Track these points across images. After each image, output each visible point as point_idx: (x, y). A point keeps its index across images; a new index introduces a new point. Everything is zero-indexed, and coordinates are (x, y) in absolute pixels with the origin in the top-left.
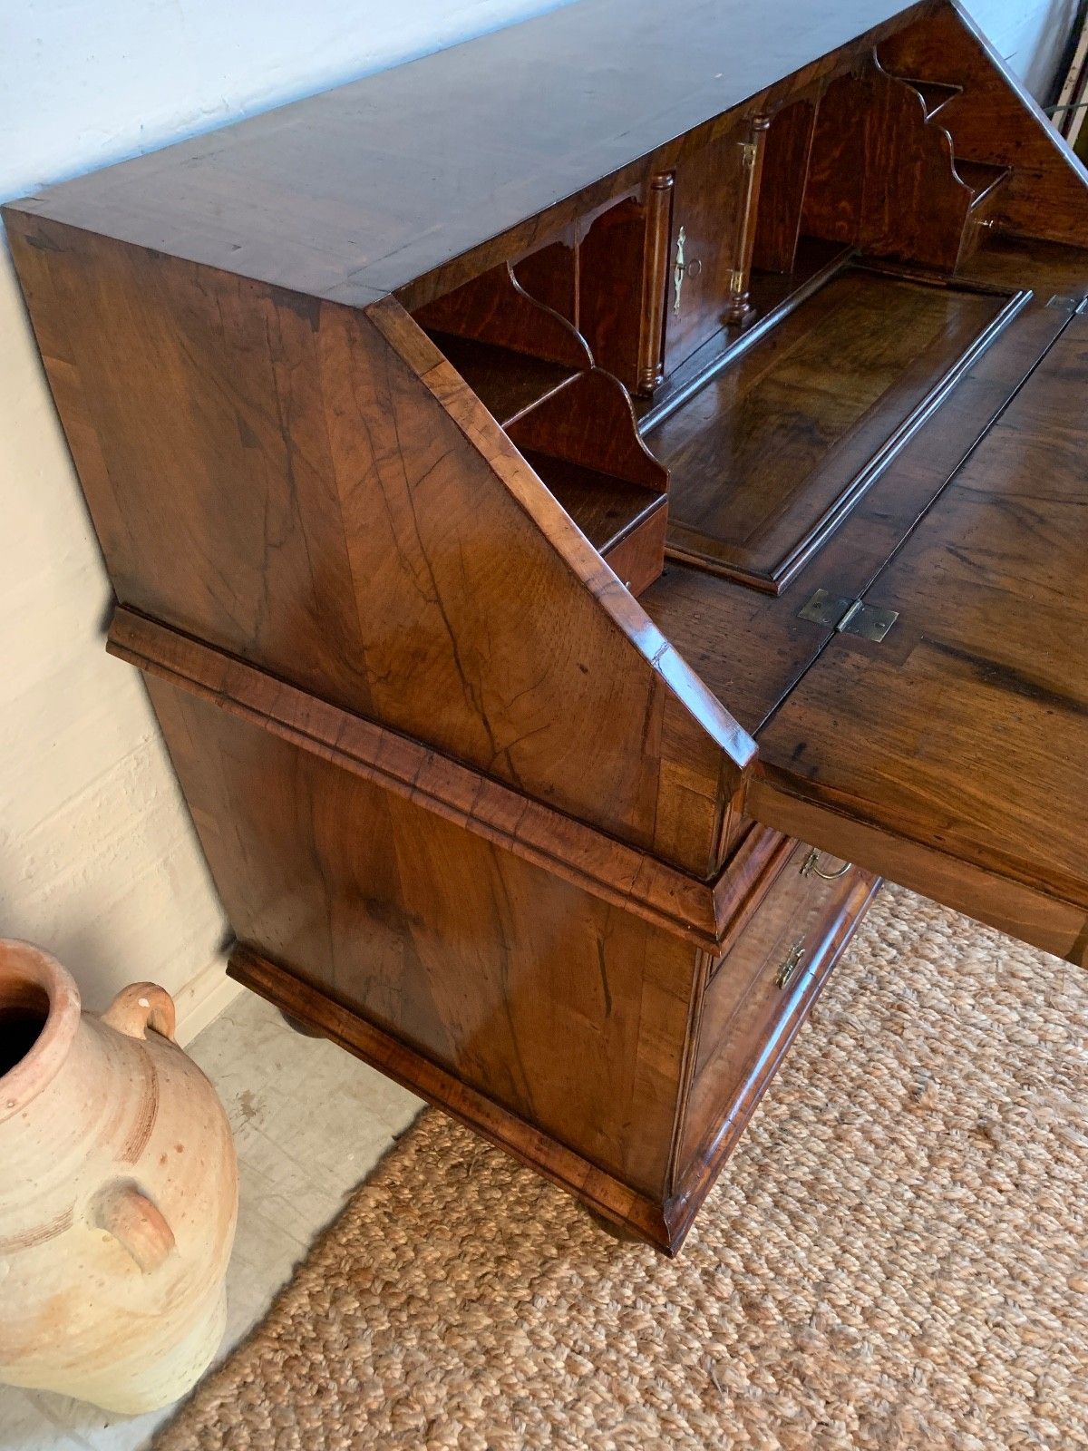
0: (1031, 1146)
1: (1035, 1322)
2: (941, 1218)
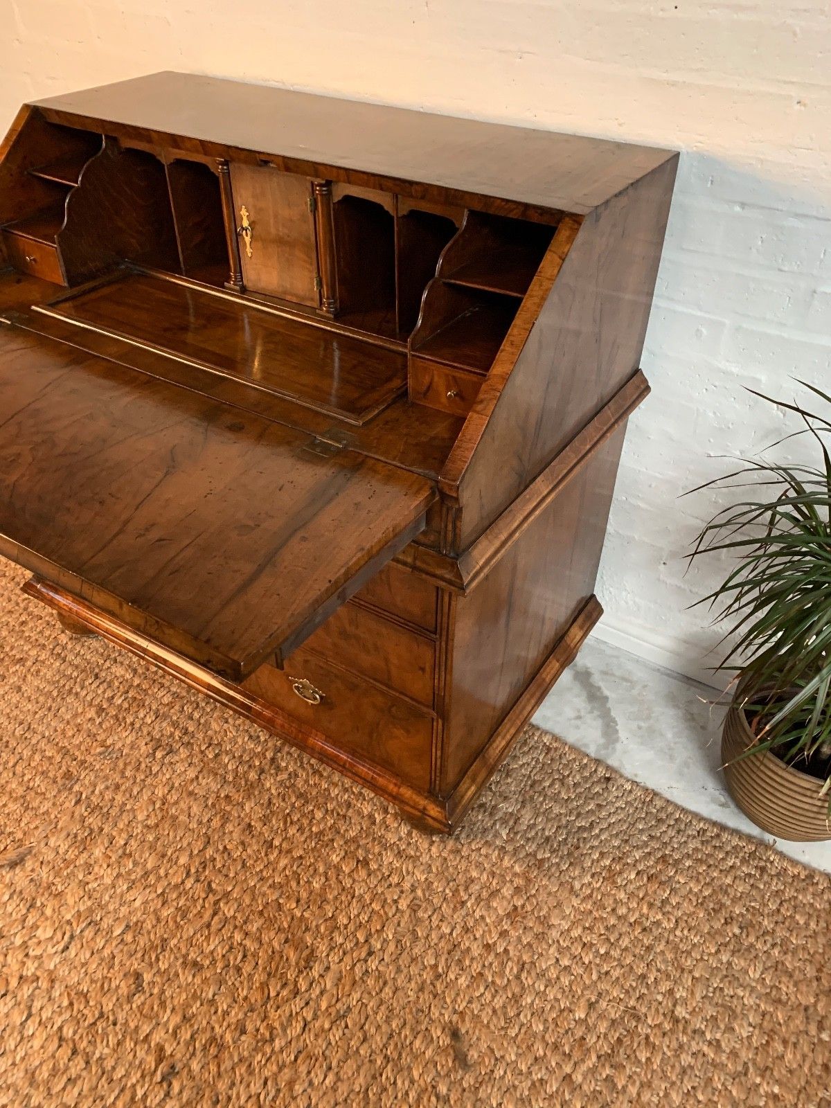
0: (51, 801)
2: (27, 746)
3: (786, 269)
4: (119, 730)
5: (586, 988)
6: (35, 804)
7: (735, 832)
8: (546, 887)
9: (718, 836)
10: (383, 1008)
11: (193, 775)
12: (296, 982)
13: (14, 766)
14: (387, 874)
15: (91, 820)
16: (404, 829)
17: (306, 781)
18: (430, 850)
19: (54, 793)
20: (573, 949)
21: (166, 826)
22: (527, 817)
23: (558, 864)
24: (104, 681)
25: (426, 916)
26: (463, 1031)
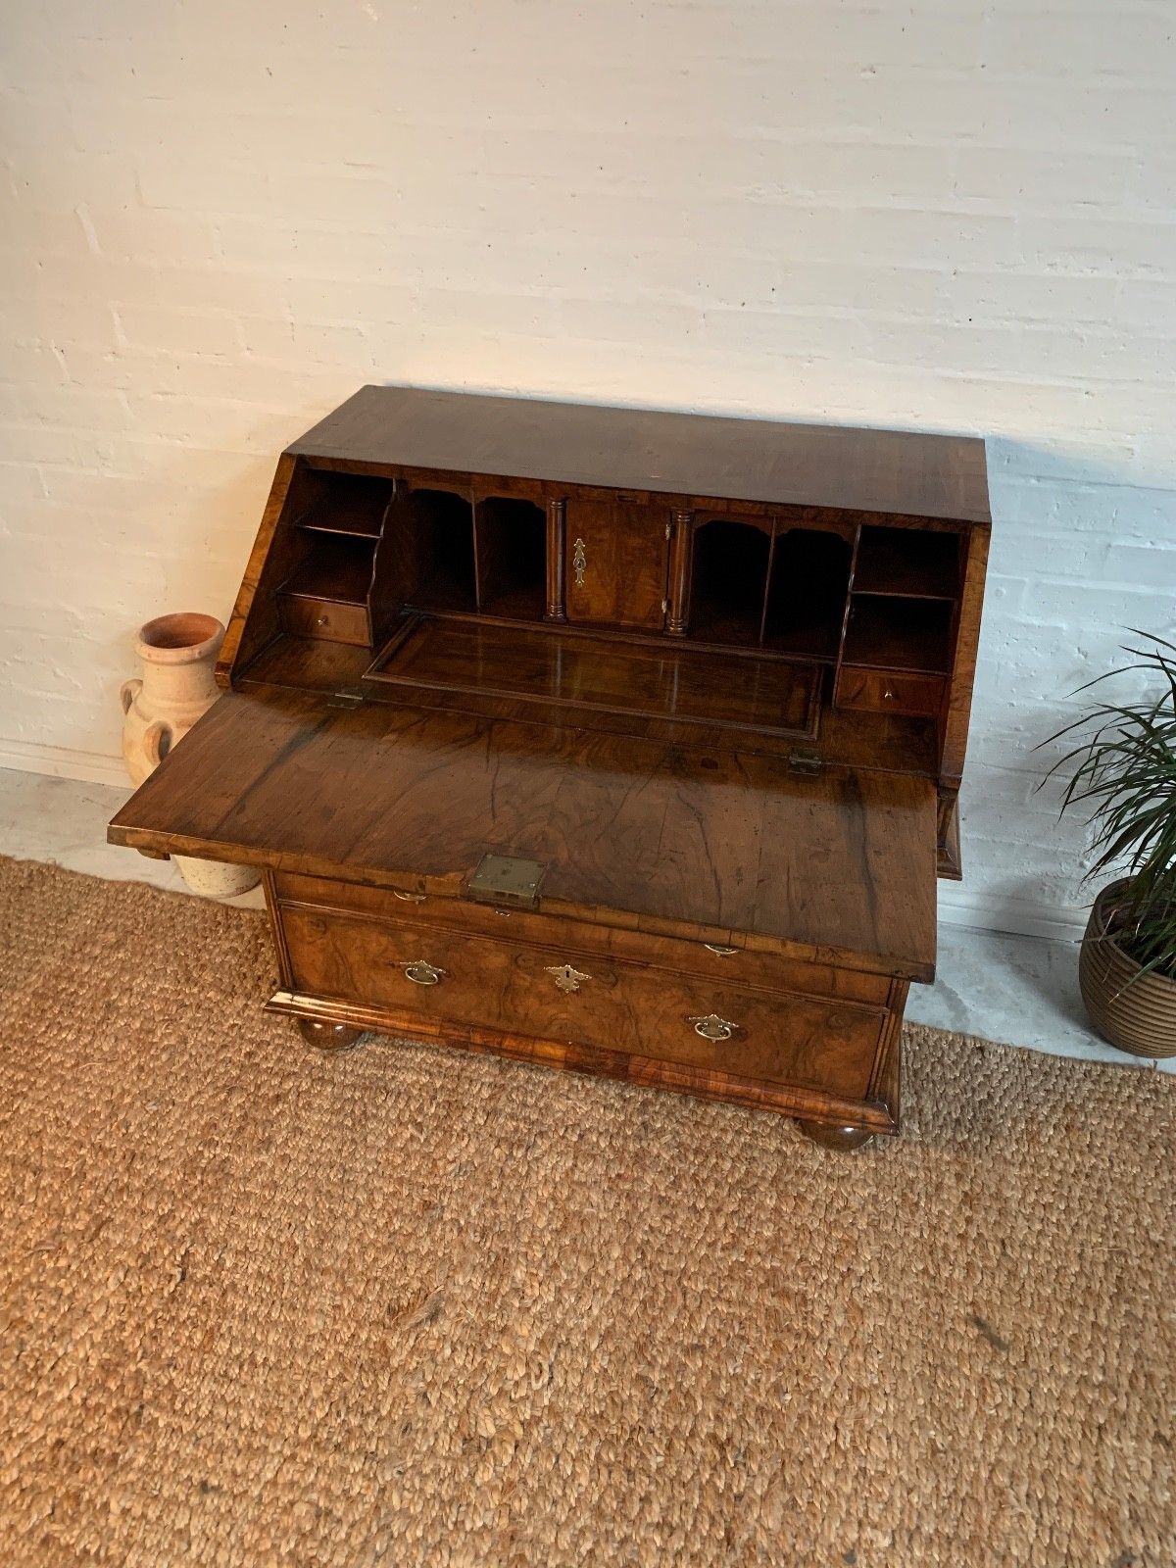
0: (428, 1239)
1: (296, 1248)
2: (356, 1190)
3: (1082, 528)
4: (454, 1140)
5: (1067, 1243)
6: (411, 1247)
7: (1115, 1065)
8: (981, 1166)
9: (1103, 1072)
10: (901, 1323)
11: (570, 1164)
12: (806, 1330)
13: (356, 1215)
14: (828, 1201)
15: (488, 1244)
16: (821, 1154)
17: (692, 1136)
18: (856, 1166)
19: (425, 1230)
20: (1037, 1213)
21: (575, 1224)
22: (928, 1107)
23: (980, 1141)
24: (400, 1093)
25: (890, 1228)
26: (984, 1318)
